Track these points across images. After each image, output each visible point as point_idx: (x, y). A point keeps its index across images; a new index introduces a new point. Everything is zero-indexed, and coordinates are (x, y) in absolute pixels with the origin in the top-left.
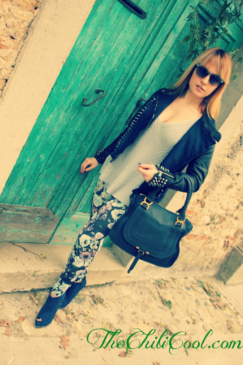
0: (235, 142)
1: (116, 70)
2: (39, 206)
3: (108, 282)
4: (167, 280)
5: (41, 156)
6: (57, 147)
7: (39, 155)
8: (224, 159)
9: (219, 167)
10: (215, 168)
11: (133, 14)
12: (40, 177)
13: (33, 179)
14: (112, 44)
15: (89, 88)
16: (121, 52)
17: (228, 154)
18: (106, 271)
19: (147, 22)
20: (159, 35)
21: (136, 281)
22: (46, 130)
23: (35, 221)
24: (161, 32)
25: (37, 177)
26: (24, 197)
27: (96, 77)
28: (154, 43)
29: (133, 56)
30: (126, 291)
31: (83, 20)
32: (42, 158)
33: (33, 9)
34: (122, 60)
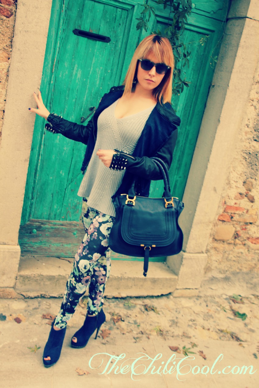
0: (255, 124)
1: (101, 88)
2: (75, 220)
5: (61, 172)
6: (72, 163)
7: (59, 172)
8: (251, 144)
9: (250, 153)
10: (245, 155)
11: (98, 42)
12: (66, 192)
13: (61, 194)
14: (89, 69)
15: (83, 108)
16: (100, 72)
17: (254, 137)
19: (113, 43)
20: (127, 50)
22: (58, 150)
23: (74, 234)
24: (128, 47)
25: (64, 193)
26: (58, 211)
27: (85, 98)
28: (126, 57)
29: (112, 73)
32: (62, 174)
33: (7, 60)
34: (104, 79)
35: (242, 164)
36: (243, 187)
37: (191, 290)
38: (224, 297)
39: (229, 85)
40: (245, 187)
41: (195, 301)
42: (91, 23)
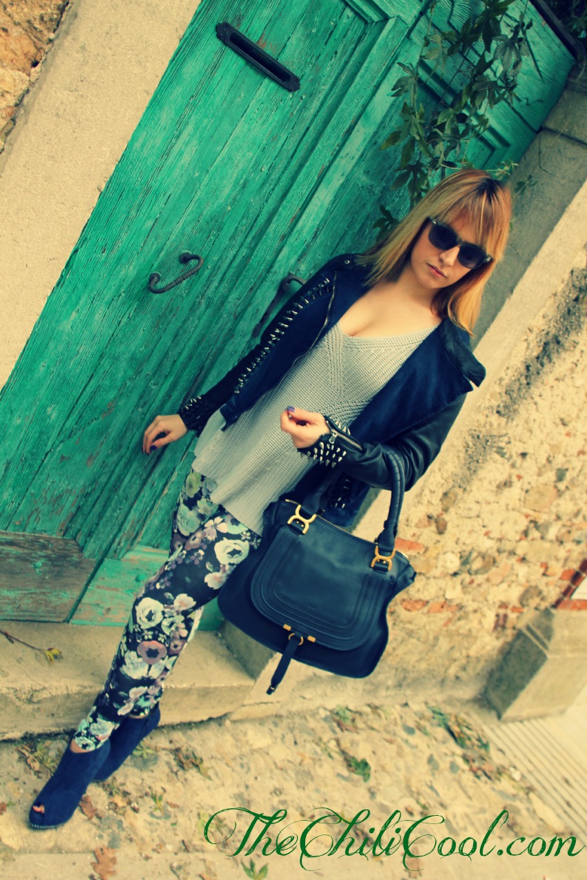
0: (513, 378)
1: (229, 208)
2: (45, 531)
3: (214, 716)
4: (359, 709)
5: (49, 410)
6: (88, 389)
7: (44, 408)
8: (488, 419)
9: (478, 437)
10: (469, 439)
11: (267, 81)
12: (46, 462)
13: (31, 466)
14: (219, 148)
15: (165, 249)
16: (241, 166)
17: (499, 406)
18: (208, 688)
19: (302, 98)
20: (329, 129)
21: (283, 712)
22: (60, 348)
23: (35, 567)
24: (333, 121)
25: (39, 462)
26: (8, 509)
27: (180, 225)
28: (319, 146)
29: (268, 175)
30: (257, 738)
31: (148, 93)
32: (51, 415)
33: (28, 66)
34: (244, 186)
35: (459, 457)
36: (440, 503)
37: (270, 705)
38: (323, 713)
39: (515, 291)
40: (442, 504)
41: (271, 730)
42: (272, 22)
